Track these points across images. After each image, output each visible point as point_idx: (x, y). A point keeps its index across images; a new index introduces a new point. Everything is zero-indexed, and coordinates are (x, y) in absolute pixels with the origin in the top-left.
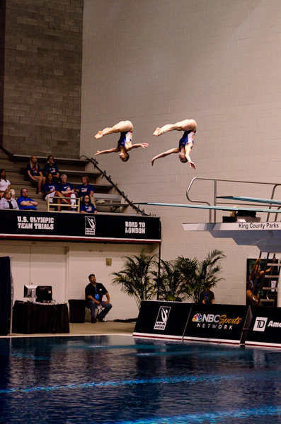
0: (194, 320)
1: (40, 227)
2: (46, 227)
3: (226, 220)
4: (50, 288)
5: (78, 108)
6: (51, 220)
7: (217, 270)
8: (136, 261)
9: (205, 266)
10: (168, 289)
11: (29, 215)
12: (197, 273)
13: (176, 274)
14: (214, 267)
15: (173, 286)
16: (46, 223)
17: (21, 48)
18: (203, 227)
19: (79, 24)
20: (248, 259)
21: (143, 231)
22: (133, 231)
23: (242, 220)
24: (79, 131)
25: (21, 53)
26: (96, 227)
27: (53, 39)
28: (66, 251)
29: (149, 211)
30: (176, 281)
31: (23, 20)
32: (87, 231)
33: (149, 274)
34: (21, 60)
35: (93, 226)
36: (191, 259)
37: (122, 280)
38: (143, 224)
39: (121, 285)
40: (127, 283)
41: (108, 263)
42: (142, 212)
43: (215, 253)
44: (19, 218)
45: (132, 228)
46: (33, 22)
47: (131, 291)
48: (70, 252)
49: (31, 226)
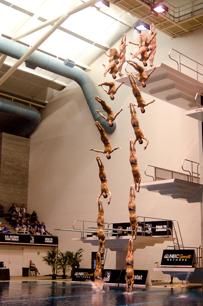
0: (75, 275)
1: (13, 240)
2: (16, 240)
3: (88, 236)
4: (3, 262)
5: (27, 196)
6: (18, 237)
7: (81, 256)
8: (51, 253)
9: (77, 254)
10: (63, 263)
11: (9, 235)
12: (74, 257)
13: (66, 257)
14: (80, 255)
15: (65, 262)
16: (16, 238)
17: (6, 173)
18: (80, 239)
19: (27, 165)
20: (92, 252)
21: (52, 242)
22: (48, 242)
23: (94, 236)
24: (27, 204)
25: (6, 175)
26: (34, 240)
27: (19, 170)
28: (23, 249)
29: (54, 234)
30: (66, 260)
31: (7, 163)
32: (31, 241)
33: (56, 258)
34: (6, 178)
35: (33, 240)
36: (71, 252)
37: (46, 260)
38: (52, 239)
39: (46, 262)
40: (48, 261)
41: (38, 254)
42: (51, 235)
43: (80, 250)
44: (6, 236)
45: (47, 240)
46: (11, 164)
47: (49, 264)
48: (24, 250)
49: (10, 239)
